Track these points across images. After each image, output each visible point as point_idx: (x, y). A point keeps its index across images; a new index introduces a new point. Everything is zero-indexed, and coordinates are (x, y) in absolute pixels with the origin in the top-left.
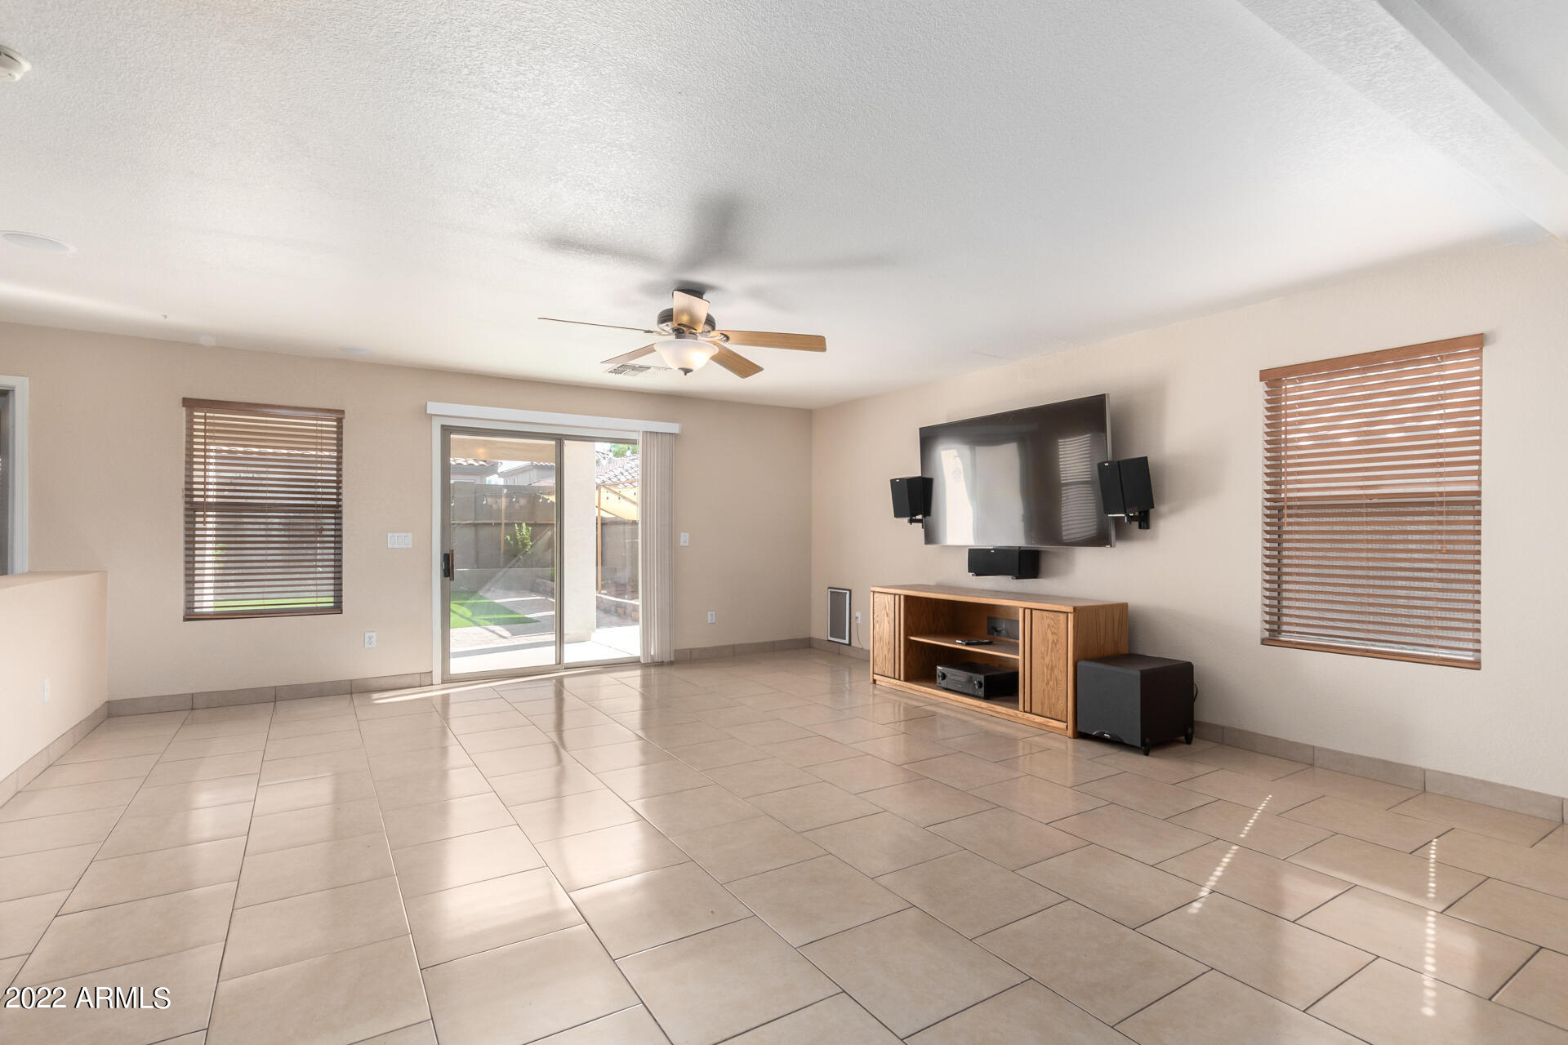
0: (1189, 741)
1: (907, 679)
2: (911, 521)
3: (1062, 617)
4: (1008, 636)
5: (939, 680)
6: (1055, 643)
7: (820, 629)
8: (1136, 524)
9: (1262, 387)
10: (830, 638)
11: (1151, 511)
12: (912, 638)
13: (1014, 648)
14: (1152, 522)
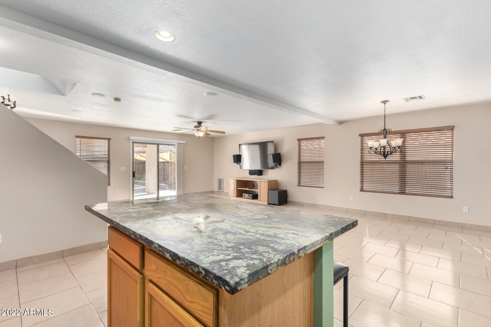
0: (286, 204)
1: (237, 197)
2: (237, 164)
3: (266, 182)
4: (256, 187)
5: (243, 196)
6: (265, 187)
7: (216, 188)
8: (279, 165)
9: (298, 142)
10: (218, 190)
11: (281, 163)
12: (238, 188)
13: (258, 189)
14: (281, 165)
